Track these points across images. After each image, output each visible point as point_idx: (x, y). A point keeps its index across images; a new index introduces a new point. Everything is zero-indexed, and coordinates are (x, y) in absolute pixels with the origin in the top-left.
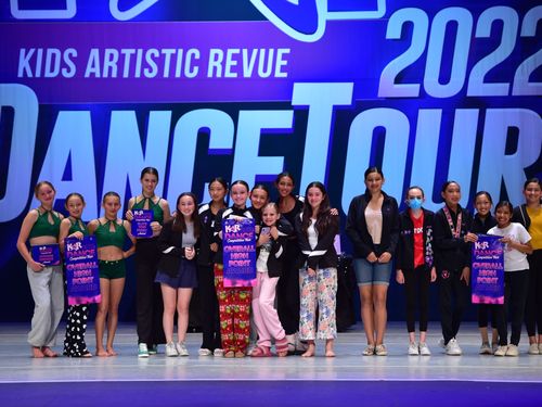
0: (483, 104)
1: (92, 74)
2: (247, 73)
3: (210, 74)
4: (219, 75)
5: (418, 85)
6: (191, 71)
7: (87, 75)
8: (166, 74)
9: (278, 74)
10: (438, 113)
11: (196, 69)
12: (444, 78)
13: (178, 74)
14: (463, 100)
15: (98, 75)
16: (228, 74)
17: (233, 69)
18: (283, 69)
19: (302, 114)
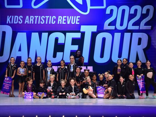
0: (132, 31)
1: (27, 23)
2: (69, 23)
3: (58, 23)
4: (61, 23)
5: (114, 26)
6: (53, 22)
7: (25, 23)
8: (47, 23)
9: (77, 23)
10: (120, 34)
11: (55, 22)
12: (122, 24)
13: (50, 23)
14: (126, 30)
15: (28, 23)
16: (63, 23)
17: (65, 22)
18: (78, 22)
19: (83, 34)
